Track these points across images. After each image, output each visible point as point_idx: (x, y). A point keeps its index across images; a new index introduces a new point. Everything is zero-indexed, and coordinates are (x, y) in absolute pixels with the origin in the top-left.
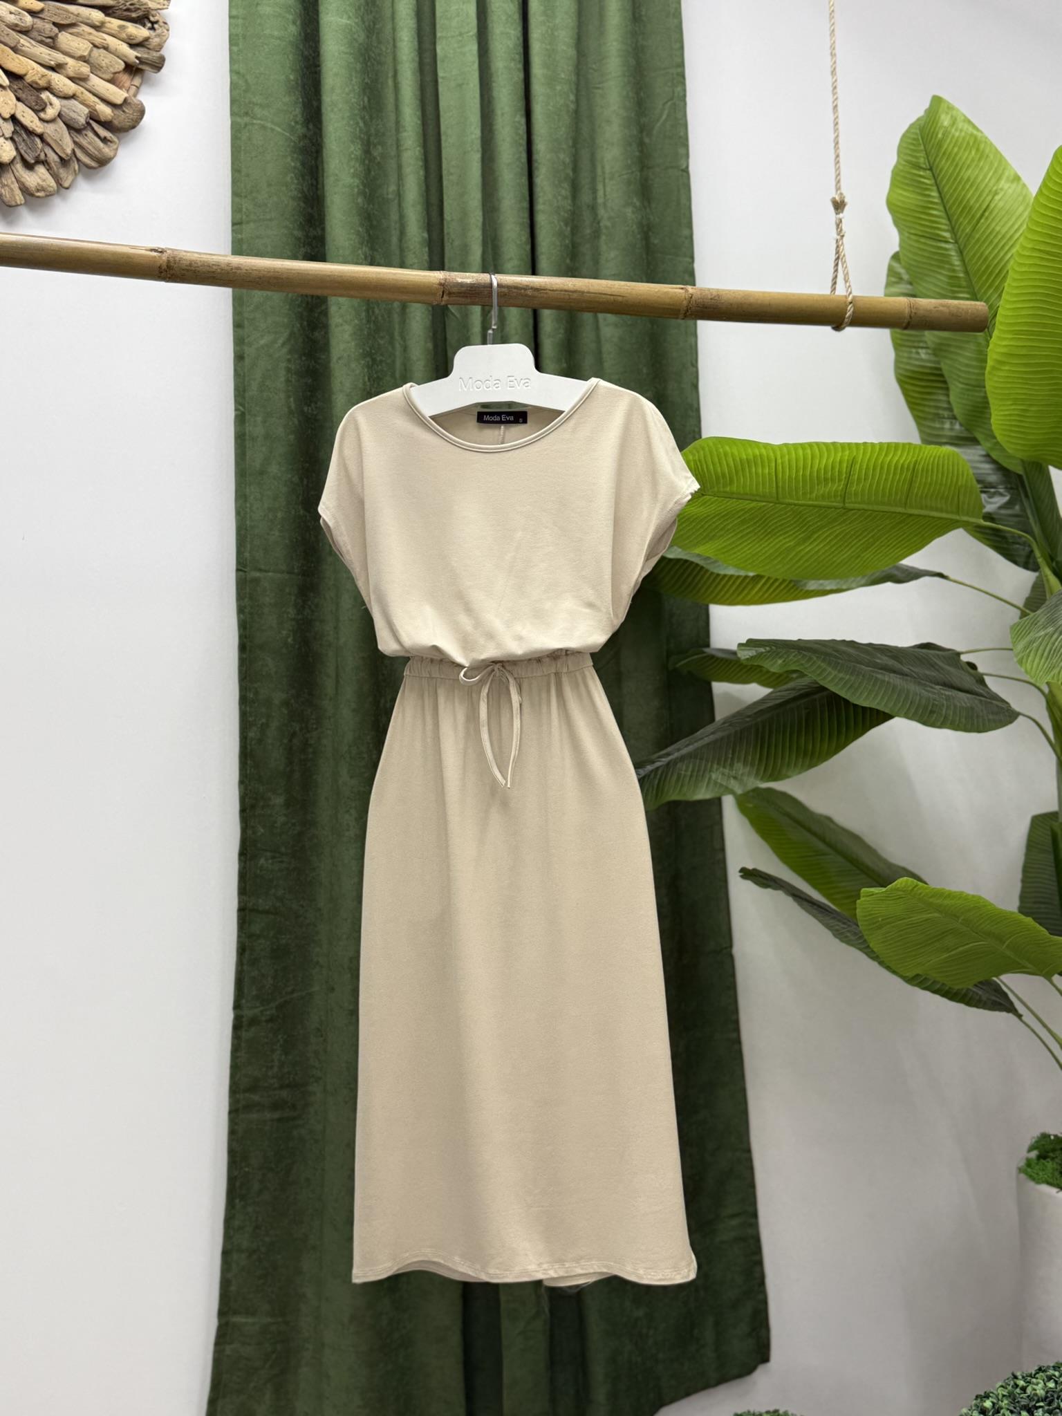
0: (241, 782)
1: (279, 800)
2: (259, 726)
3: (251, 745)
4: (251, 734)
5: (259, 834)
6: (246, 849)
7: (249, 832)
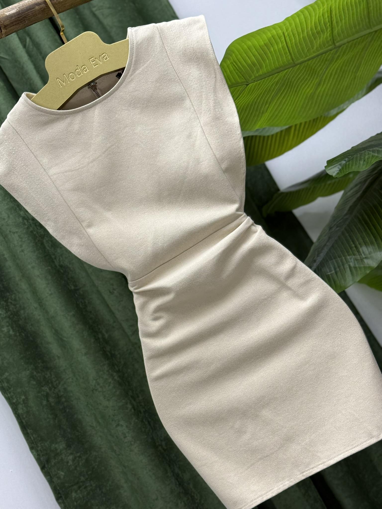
0: (31, 448)
1: (61, 446)
2: (22, 402)
3: (24, 419)
4: (20, 411)
5: (62, 477)
6: (59, 493)
7: (55, 480)
